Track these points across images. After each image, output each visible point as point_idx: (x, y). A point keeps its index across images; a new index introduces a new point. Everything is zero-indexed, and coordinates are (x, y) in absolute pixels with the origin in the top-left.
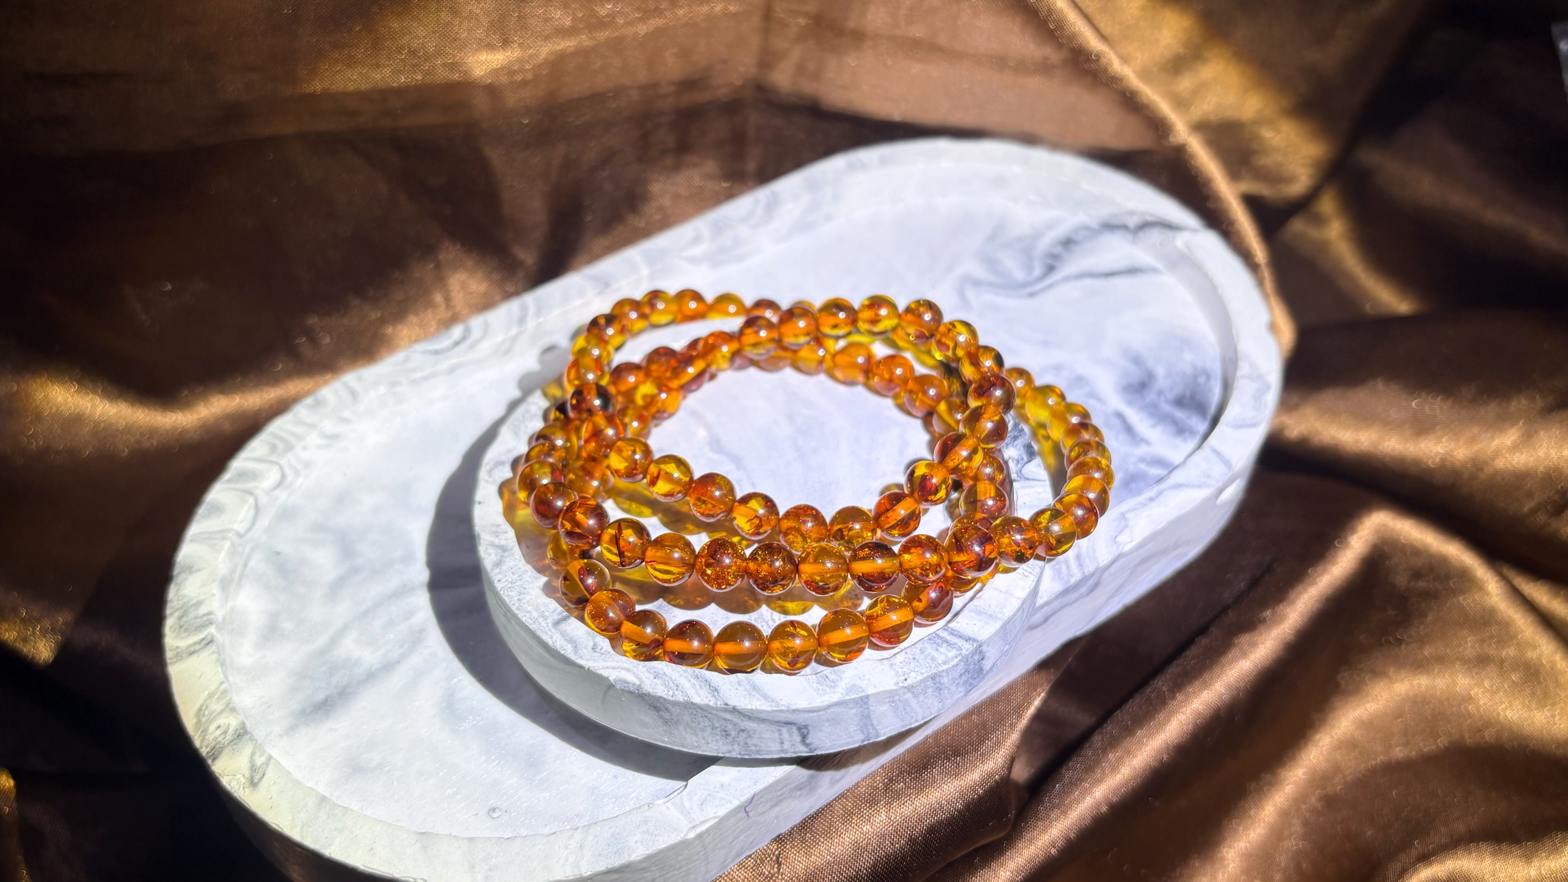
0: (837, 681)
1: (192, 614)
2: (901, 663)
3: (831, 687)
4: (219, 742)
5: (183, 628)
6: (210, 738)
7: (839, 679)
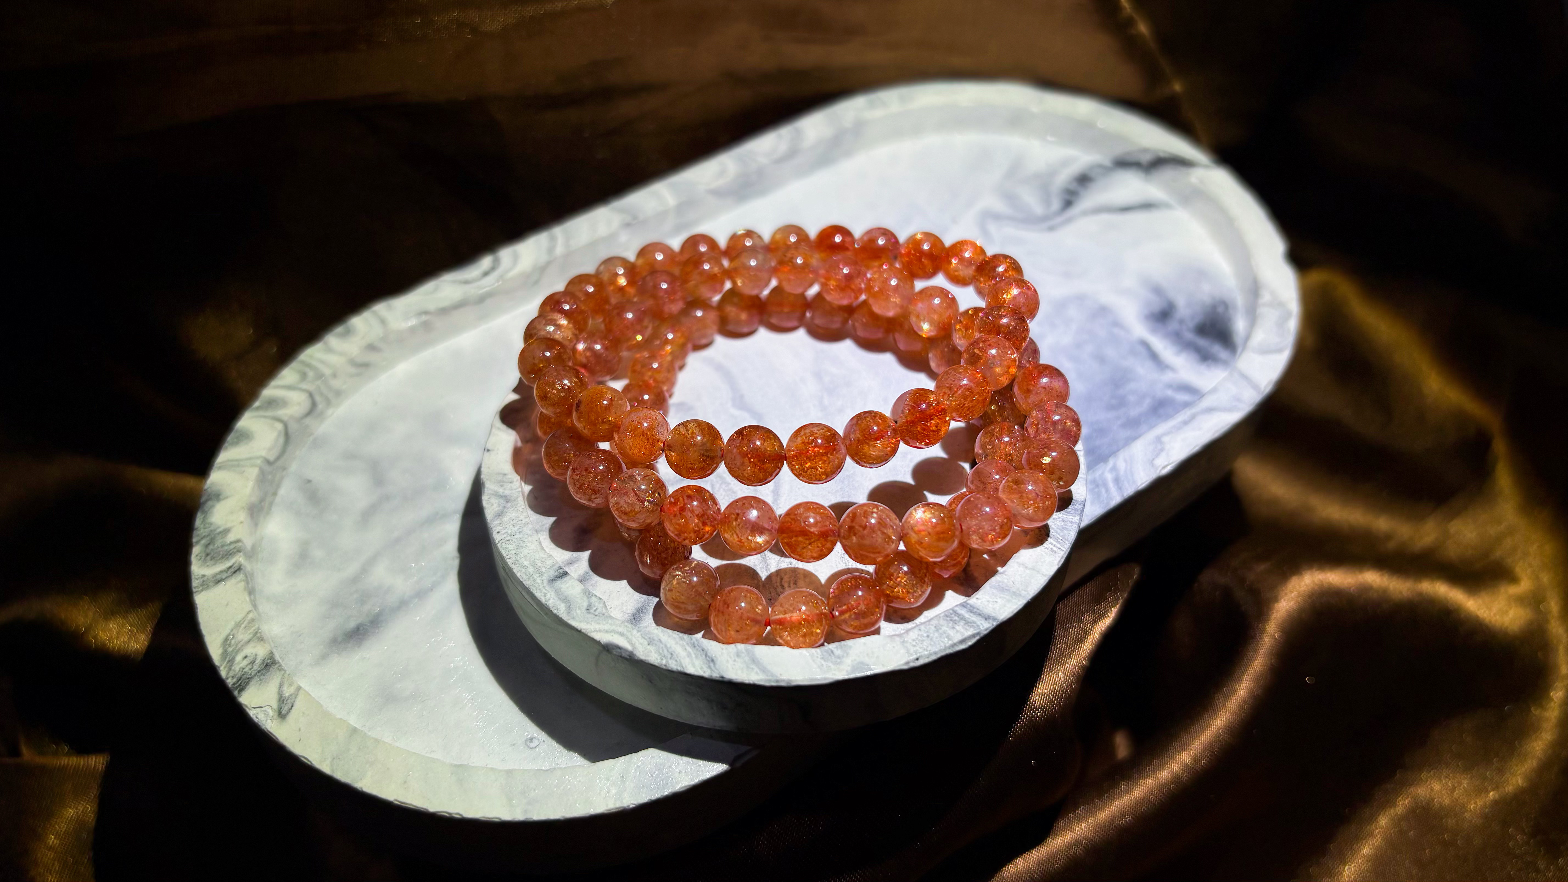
0: (843, 656)
1: (218, 542)
2: (914, 640)
3: (836, 663)
4: (245, 672)
5: (210, 556)
6: (237, 668)
7: (845, 655)
